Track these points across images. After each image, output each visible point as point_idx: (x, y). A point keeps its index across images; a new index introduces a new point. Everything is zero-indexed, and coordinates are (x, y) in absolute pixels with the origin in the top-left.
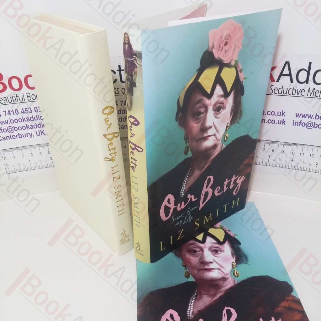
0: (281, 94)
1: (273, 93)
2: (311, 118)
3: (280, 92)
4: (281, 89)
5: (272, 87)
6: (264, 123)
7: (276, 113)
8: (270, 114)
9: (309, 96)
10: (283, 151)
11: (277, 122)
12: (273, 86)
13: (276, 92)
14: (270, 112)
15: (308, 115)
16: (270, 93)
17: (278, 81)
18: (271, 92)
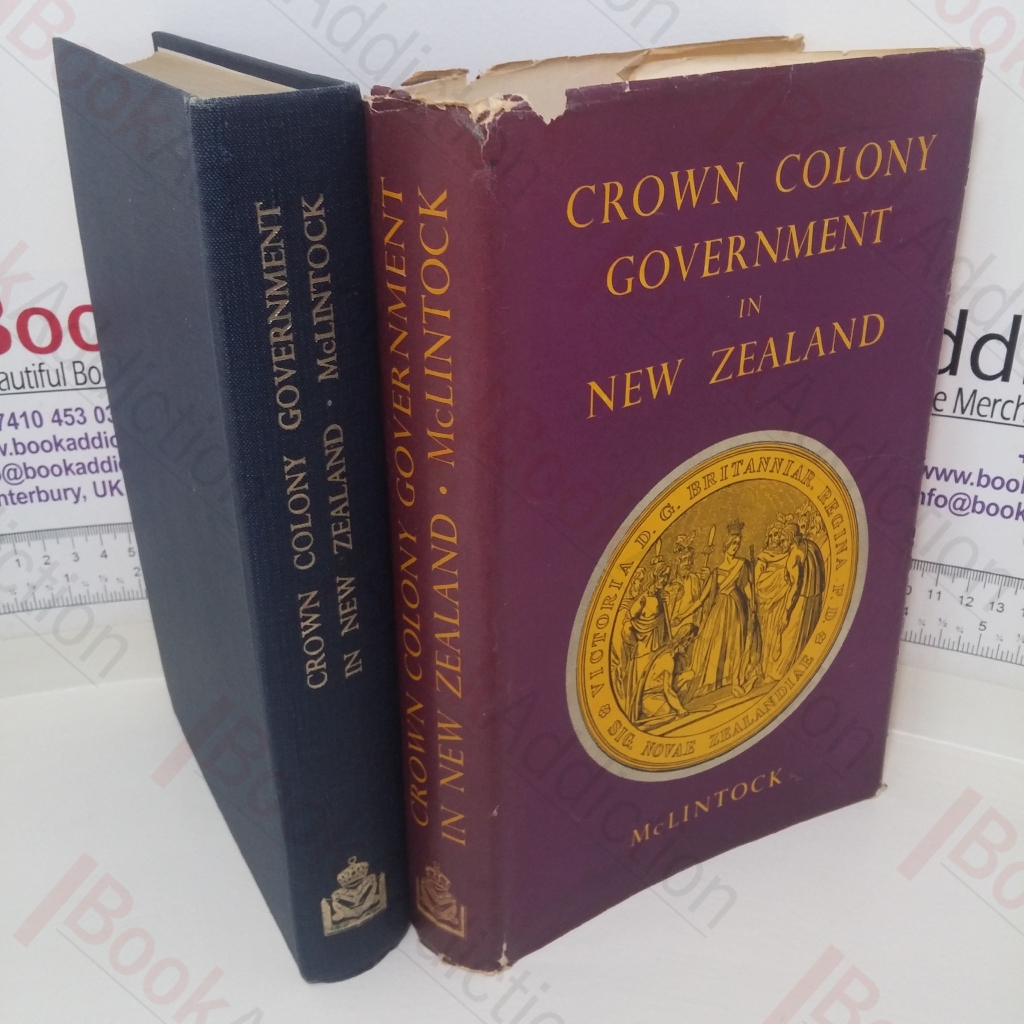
2: (965, 482)
9: (958, 413)
15: (955, 472)
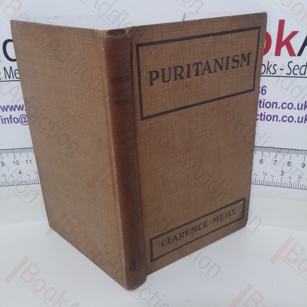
0: (303, 76)
1: (292, 75)
3: (302, 72)
4: (304, 67)
5: (290, 64)
6: (277, 121)
7: (295, 106)
8: (285, 107)
10: (304, 165)
11: (296, 119)
12: (292, 62)
13: (297, 72)
14: (286, 104)
16: (287, 74)
17: (300, 54)
18: (289, 73)
